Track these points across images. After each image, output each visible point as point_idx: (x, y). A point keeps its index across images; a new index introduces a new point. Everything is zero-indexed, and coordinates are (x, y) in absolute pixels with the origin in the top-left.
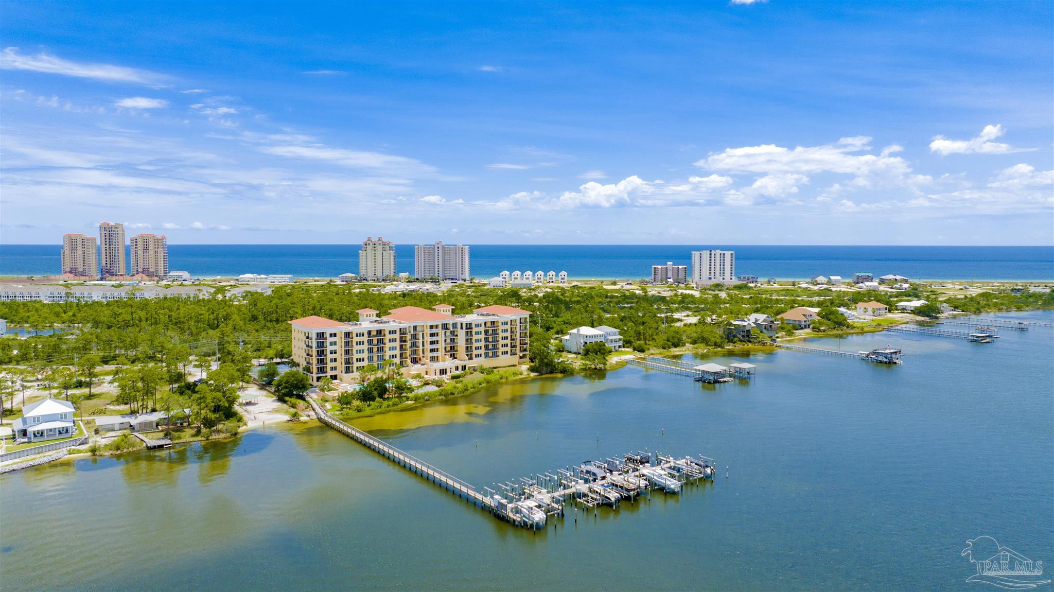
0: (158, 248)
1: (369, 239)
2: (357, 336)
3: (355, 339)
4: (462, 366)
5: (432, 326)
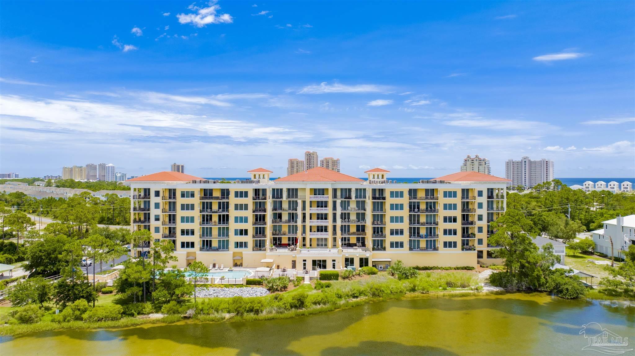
0: (334, 166)
1: (468, 157)
2: (183, 196)
3: (180, 201)
4: (361, 260)
5: (315, 190)
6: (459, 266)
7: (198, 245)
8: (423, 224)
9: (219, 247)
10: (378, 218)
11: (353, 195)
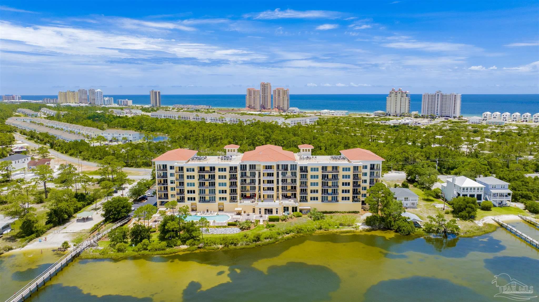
0: (285, 95)
1: (393, 90)
2: (188, 170)
3: (186, 174)
4: (293, 208)
5: (266, 166)
6: (350, 211)
7: (197, 199)
8: (330, 187)
9: (210, 200)
10: (304, 184)
11: (289, 168)
